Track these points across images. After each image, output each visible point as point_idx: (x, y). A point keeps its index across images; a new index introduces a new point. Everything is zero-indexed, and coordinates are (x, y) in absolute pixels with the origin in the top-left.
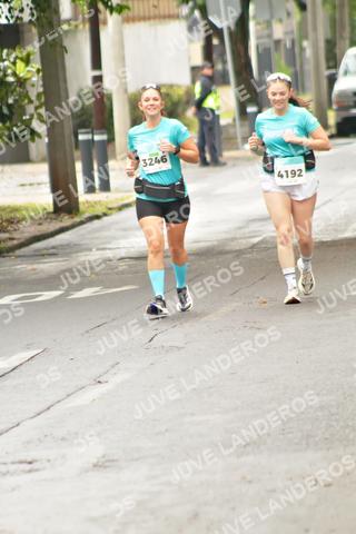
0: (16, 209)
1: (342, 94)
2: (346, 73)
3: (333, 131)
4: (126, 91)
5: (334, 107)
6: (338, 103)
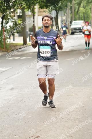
0: (17, 44)
1: (72, 28)
2: (73, 25)
3: (70, 34)
4: (38, 26)
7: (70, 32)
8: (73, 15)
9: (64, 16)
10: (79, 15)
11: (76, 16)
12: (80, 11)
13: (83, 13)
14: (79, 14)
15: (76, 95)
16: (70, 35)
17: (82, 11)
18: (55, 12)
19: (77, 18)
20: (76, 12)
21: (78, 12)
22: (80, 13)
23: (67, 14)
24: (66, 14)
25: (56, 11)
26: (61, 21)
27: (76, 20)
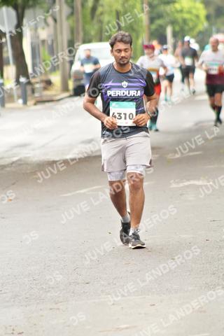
5: (72, 79)
6: (75, 77)
7: (71, 85)
8: (77, 21)
9: (43, 28)
10: (101, 22)
11: (87, 27)
12: (102, 6)
13: (114, 13)
14: (102, 18)
15: (135, 327)
16: (71, 96)
17: (110, 6)
18: (13, 13)
19: (93, 33)
20: (88, 11)
21: (94, 9)
22: (102, 14)
23: (55, 20)
24: (50, 20)
25: (16, 7)
26: (32, 44)
27: (90, 41)
